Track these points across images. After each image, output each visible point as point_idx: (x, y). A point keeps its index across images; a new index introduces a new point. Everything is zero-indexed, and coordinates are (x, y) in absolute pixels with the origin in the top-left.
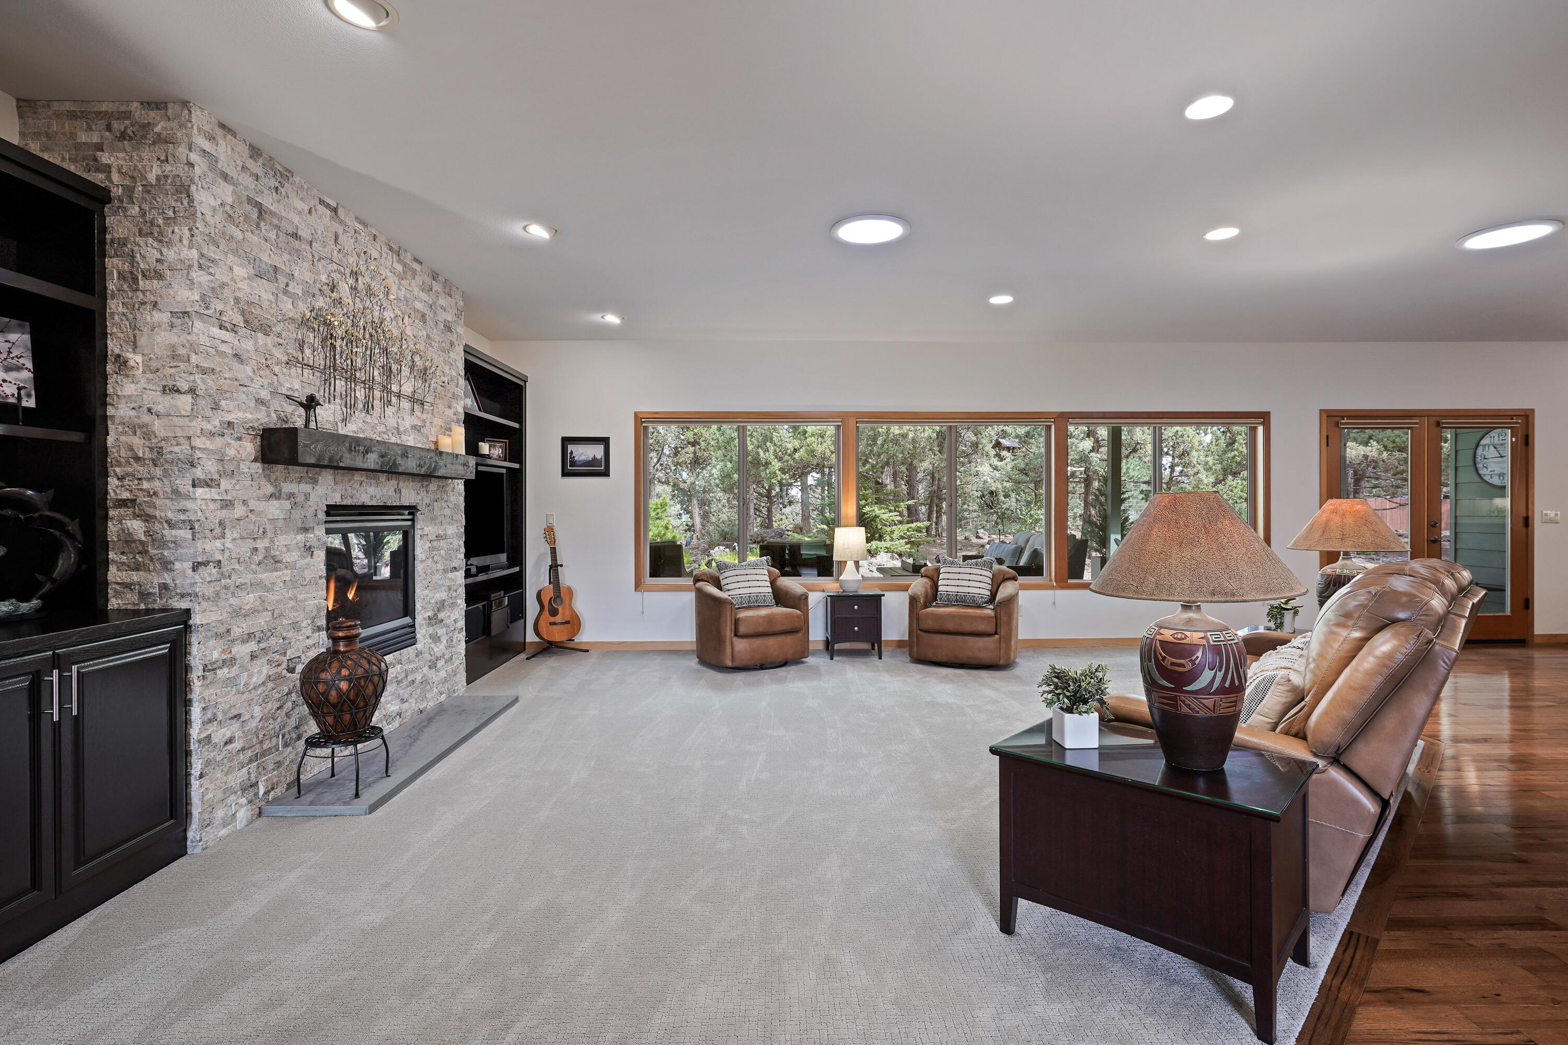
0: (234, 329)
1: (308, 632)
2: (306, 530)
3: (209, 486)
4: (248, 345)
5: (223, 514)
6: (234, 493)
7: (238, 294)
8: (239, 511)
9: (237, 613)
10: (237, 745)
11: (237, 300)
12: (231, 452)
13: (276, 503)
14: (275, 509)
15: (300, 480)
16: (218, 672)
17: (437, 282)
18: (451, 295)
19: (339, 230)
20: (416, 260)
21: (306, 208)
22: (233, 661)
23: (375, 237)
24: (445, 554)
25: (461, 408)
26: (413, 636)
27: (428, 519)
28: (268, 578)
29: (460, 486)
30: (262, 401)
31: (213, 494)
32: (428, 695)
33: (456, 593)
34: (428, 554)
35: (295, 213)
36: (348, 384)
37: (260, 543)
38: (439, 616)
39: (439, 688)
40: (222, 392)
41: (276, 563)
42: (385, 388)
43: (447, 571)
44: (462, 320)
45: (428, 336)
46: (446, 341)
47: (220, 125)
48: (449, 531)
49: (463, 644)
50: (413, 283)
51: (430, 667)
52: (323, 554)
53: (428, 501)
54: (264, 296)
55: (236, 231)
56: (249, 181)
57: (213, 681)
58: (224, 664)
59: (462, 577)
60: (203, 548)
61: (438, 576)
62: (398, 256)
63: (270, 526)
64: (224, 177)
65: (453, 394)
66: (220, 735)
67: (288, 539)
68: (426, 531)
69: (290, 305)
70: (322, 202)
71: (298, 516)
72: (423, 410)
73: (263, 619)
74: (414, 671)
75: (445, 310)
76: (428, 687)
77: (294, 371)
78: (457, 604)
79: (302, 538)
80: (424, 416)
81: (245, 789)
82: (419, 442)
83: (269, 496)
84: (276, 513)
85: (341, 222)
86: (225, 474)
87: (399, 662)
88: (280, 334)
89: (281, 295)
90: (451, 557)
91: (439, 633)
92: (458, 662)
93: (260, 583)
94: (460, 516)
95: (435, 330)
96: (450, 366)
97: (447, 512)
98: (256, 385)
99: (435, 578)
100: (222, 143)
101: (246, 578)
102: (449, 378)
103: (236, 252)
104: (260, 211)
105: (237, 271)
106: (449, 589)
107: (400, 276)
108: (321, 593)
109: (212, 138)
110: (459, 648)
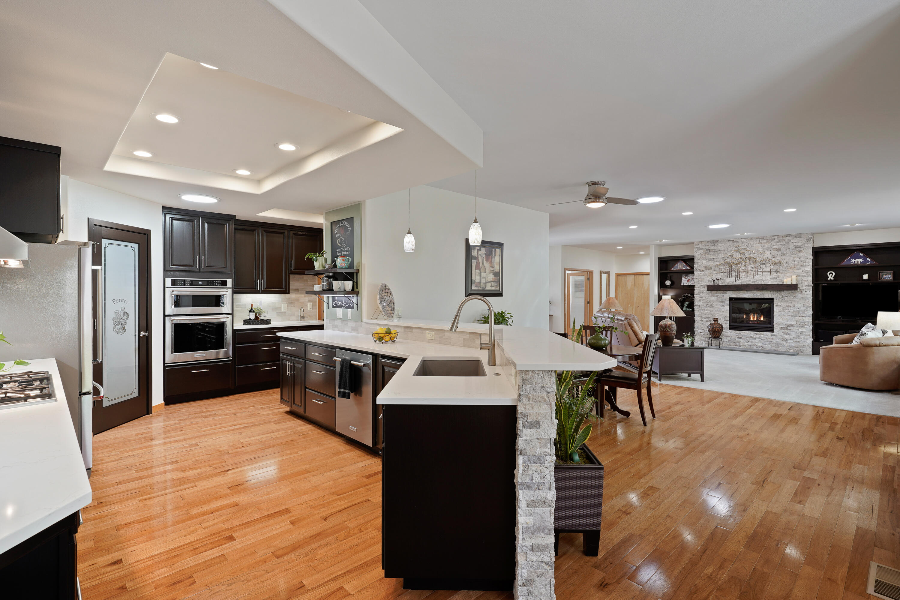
0: (703, 271)
1: (723, 320)
2: (723, 302)
3: (697, 294)
4: (707, 272)
5: (700, 299)
6: (702, 296)
8: (704, 298)
9: (703, 313)
10: (703, 334)
11: (704, 266)
12: (702, 290)
14: (713, 298)
15: (721, 293)
17: (789, 237)
18: (800, 237)
19: (735, 243)
20: (774, 236)
21: (723, 244)
22: (702, 321)
23: (751, 239)
24: (794, 311)
25: (809, 268)
26: (772, 330)
27: (781, 301)
28: (711, 309)
29: (808, 292)
30: (710, 281)
31: (698, 296)
32: (780, 347)
33: (804, 324)
34: (781, 311)
35: (720, 246)
36: (737, 273)
37: (709, 304)
38: (788, 328)
39: (789, 347)
40: (700, 281)
41: (713, 307)
42: (755, 271)
43: (796, 316)
44: (811, 241)
45: (782, 253)
46: (796, 252)
47: (700, 242)
48: (797, 305)
49: (810, 340)
50: (772, 242)
51: (782, 340)
52: (728, 307)
53: (781, 297)
54: (710, 264)
55: (704, 256)
56: (707, 247)
57: (698, 323)
58: (700, 321)
59: (810, 319)
60: (696, 303)
61: (788, 317)
62: (763, 239)
63: (712, 301)
64: (701, 249)
65: (801, 265)
66: (699, 331)
67: (717, 303)
68: (779, 304)
69: (718, 263)
70: (729, 241)
71: (720, 299)
72: (778, 273)
73: (709, 316)
74: (771, 339)
75: (796, 243)
76: (781, 345)
77: (719, 274)
78: (804, 327)
79: (721, 303)
80: (779, 275)
81: (705, 341)
82: (776, 281)
83: (711, 296)
84: (713, 299)
85: (736, 242)
86: (701, 293)
87: (762, 335)
88: (715, 269)
89: (715, 262)
90: (799, 313)
91: (789, 332)
92: (805, 344)
93: (709, 310)
94: (807, 301)
95: (788, 250)
96: (800, 258)
97: (795, 299)
98: (708, 278)
99: (786, 317)
100: (701, 245)
101: (705, 309)
102: (799, 261)
103: (703, 259)
104: (709, 250)
105: (703, 262)
106: (797, 322)
107: (764, 243)
108: (728, 314)
109: (698, 245)
110: (805, 340)
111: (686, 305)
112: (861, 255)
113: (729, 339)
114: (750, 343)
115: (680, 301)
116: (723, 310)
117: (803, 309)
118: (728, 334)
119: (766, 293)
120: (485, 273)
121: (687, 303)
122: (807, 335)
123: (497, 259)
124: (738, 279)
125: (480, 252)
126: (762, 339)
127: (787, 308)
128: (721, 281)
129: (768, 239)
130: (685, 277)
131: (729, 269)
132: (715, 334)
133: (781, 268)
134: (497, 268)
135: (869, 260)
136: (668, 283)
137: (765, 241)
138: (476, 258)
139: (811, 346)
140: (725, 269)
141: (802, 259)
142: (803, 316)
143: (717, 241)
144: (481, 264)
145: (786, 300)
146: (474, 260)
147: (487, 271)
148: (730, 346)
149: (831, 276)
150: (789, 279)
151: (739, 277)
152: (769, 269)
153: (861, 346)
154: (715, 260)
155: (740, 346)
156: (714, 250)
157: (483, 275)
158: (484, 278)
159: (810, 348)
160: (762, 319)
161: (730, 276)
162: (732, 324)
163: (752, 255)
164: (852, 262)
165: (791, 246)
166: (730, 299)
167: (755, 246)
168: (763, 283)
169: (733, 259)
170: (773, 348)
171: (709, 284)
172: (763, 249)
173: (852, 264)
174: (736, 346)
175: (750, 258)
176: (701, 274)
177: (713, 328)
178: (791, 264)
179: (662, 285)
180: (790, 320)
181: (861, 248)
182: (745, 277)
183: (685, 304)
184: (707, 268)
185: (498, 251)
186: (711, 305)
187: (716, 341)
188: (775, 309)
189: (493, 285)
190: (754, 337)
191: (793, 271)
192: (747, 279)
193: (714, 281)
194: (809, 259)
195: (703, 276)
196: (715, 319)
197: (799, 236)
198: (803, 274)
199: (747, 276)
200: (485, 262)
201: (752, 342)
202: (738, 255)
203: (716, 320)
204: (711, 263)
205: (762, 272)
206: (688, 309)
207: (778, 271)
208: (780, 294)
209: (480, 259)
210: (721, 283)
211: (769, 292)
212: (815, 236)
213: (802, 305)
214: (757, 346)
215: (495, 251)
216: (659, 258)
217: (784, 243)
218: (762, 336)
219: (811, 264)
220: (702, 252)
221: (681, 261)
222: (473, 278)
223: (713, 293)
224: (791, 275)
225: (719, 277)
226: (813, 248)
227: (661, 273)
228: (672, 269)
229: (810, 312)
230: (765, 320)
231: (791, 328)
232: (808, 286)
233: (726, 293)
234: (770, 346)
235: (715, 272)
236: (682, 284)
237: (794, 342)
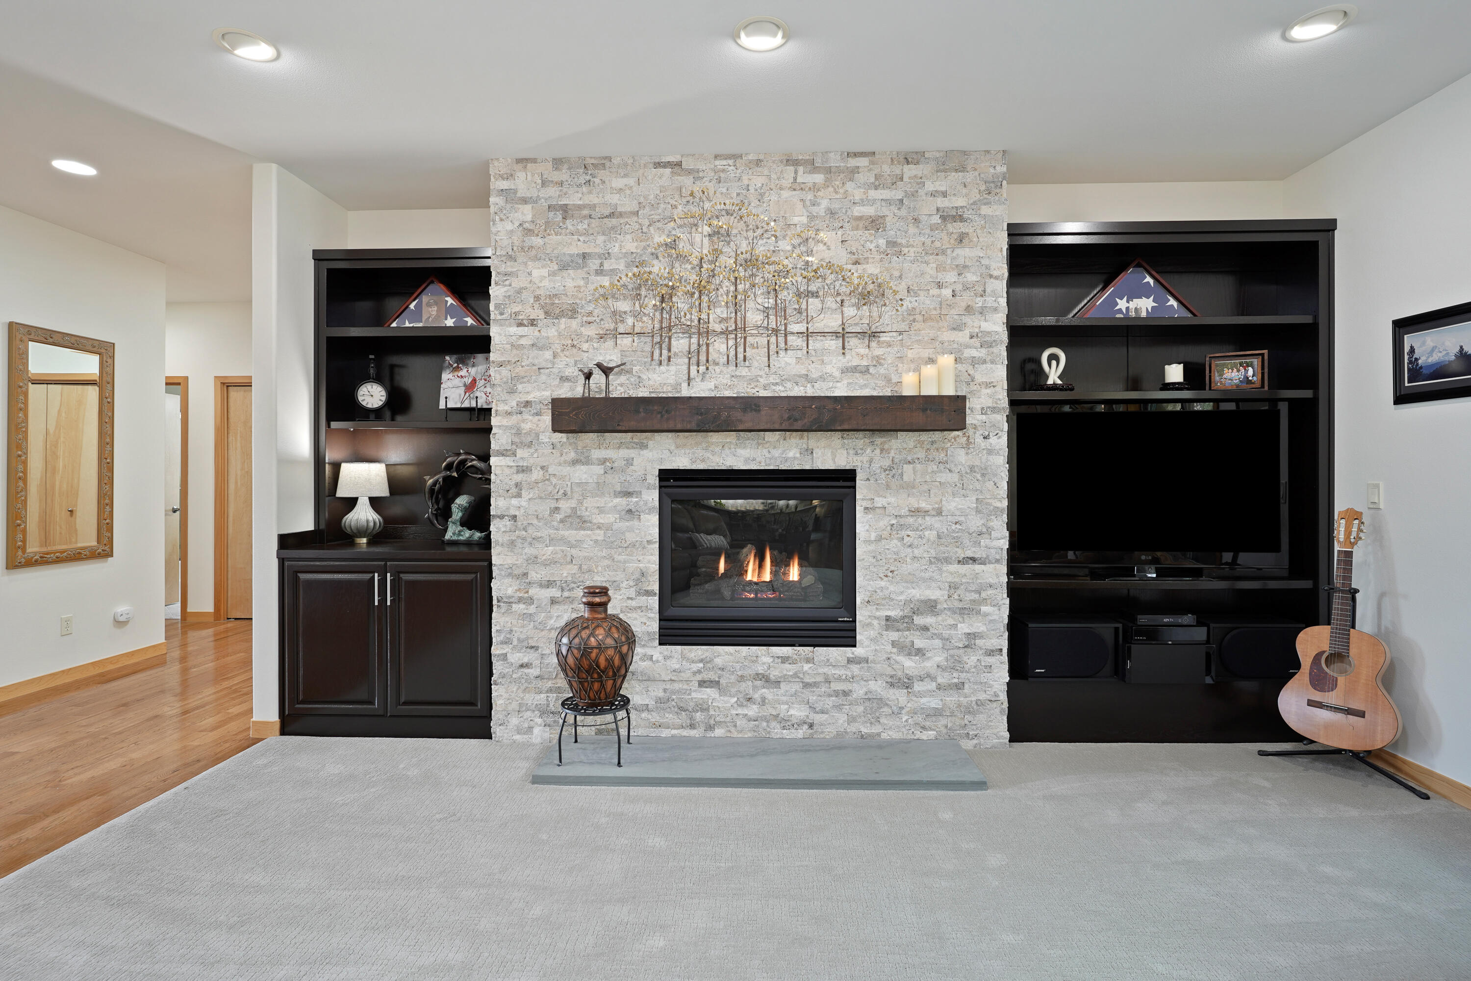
0: (533, 323)
1: (632, 593)
2: (628, 494)
3: (503, 455)
4: (552, 332)
5: (519, 477)
6: (531, 461)
7: (538, 292)
8: (537, 475)
9: (533, 560)
10: (534, 672)
11: (537, 298)
12: (526, 427)
13: (584, 468)
14: (581, 473)
15: (620, 446)
16: (514, 605)
17: (917, 163)
18: (962, 169)
19: (687, 181)
20: (856, 155)
21: (631, 181)
22: (530, 601)
23: (758, 163)
24: (939, 537)
25: (998, 326)
26: (848, 637)
27: (888, 487)
28: (571, 534)
29: (993, 440)
30: (568, 378)
31: (508, 461)
32: (883, 720)
33: (976, 596)
34: (885, 534)
35: (616, 191)
36: (694, 340)
37: (562, 504)
38: (919, 620)
39: (919, 718)
40: (518, 379)
41: (583, 523)
42: (776, 331)
43: (947, 561)
44: (1003, 194)
45: (891, 244)
46: (946, 238)
47: (519, 161)
48: (952, 504)
49: (1000, 675)
50: (850, 186)
51: (892, 685)
52: (655, 519)
53: (887, 463)
54: (570, 284)
55: (537, 241)
56: (552, 191)
57: (508, 611)
58: (520, 600)
59: (1001, 572)
60: (497, 505)
61: (916, 565)
62: (811, 165)
63: (576, 489)
64: (525, 201)
65: (969, 309)
66: (516, 657)
67: (601, 502)
69: (605, 281)
70: (658, 165)
71: (615, 481)
72: (873, 344)
73: (566, 572)
74: (847, 680)
75: (944, 194)
76: (886, 710)
77: (610, 343)
78: (979, 612)
79: (621, 502)
80: (879, 352)
81: (544, 712)
82: (865, 386)
83: (575, 462)
84: (584, 477)
85: (689, 172)
86: (523, 445)
87: (808, 660)
88: (590, 314)
89: (593, 278)
90: (958, 543)
91: (919, 643)
92: (982, 696)
93: (563, 540)
94: (990, 485)
95: (912, 230)
96: (961, 270)
97: (945, 477)
98: (560, 364)
99: (908, 568)
100: (521, 175)
101: (545, 532)
102: (959, 287)
103: (537, 258)
104: (565, 210)
105: (536, 273)
106: (953, 587)
107: (815, 188)
108: (656, 558)
109: (510, 176)
110: (984, 677)
111: (457, 514)
113: (661, 694)
114: (752, 710)
115: (432, 490)
116: (630, 537)
117: (975, 523)
118: (656, 668)
119: (823, 442)
121: (462, 501)
122: (991, 653)
124: (702, 369)
126: (806, 685)
127: (911, 520)
128: (623, 379)
129: (828, 171)
130: (457, 369)
131: (658, 314)
132: (596, 686)
133: (886, 316)
135: (1173, 302)
136: (371, 395)
137: (819, 178)
139: (1006, 704)
140: (636, 315)
141: (971, 277)
142: (974, 560)
143: (603, 163)
145: (905, 478)
148: (665, 733)
149: (1054, 369)
150: (930, 371)
151: (703, 358)
152: (833, 322)
154: (594, 264)
155: (710, 728)
156: (588, 212)
159: (1000, 709)
160: (794, 573)
161: (665, 352)
162: (673, 612)
163: (762, 247)
164: (1120, 311)
165: (927, 208)
166: (666, 476)
167: (774, 198)
168: (811, 392)
169: (677, 265)
170: (853, 728)
171: (564, 392)
172: (812, 217)
173: (1120, 316)
174: (692, 726)
175: (751, 262)
176: (523, 341)
177: (584, 643)
178: (926, 302)
179: (337, 406)
180: (924, 580)
182: (735, 360)
183: (454, 507)
184: (554, 308)
186: (574, 510)
188: (864, 526)
190: (774, 674)
191: (932, 333)
192: (743, 371)
193: (588, 376)
194: (996, 278)
195: (535, 352)
196: (592, 589)
197: (954, 160)
198: (975, 353)
199: (741, 356)
201: (763, 701)
202: (701, 242)
203: (597, 596)
204: (571, 281)
205: (807, 335)
206: (467, 534)
207: (874, 335)
208: (882, 450)
210: (621, 387)
211: (835, 439)
213: (970, 502)
214: (786, 723)
216: (319, 256)
217: (899, 195)
218: (807, 667)
219: (1003, 303)
220: (529, 218)
221: (435, 282)
223: (580, 444)
224: (934, 351)
225: (610, 355)
226: (1012, 230)
227: (330, 340)
228: (394, 325)
230: (809, 580)
231: (929, 620)
232: (994, 410)
233: (646, 447)
234: (842, 718)
235: (591, 331)
236: (442, 406)
237: (939, 687)
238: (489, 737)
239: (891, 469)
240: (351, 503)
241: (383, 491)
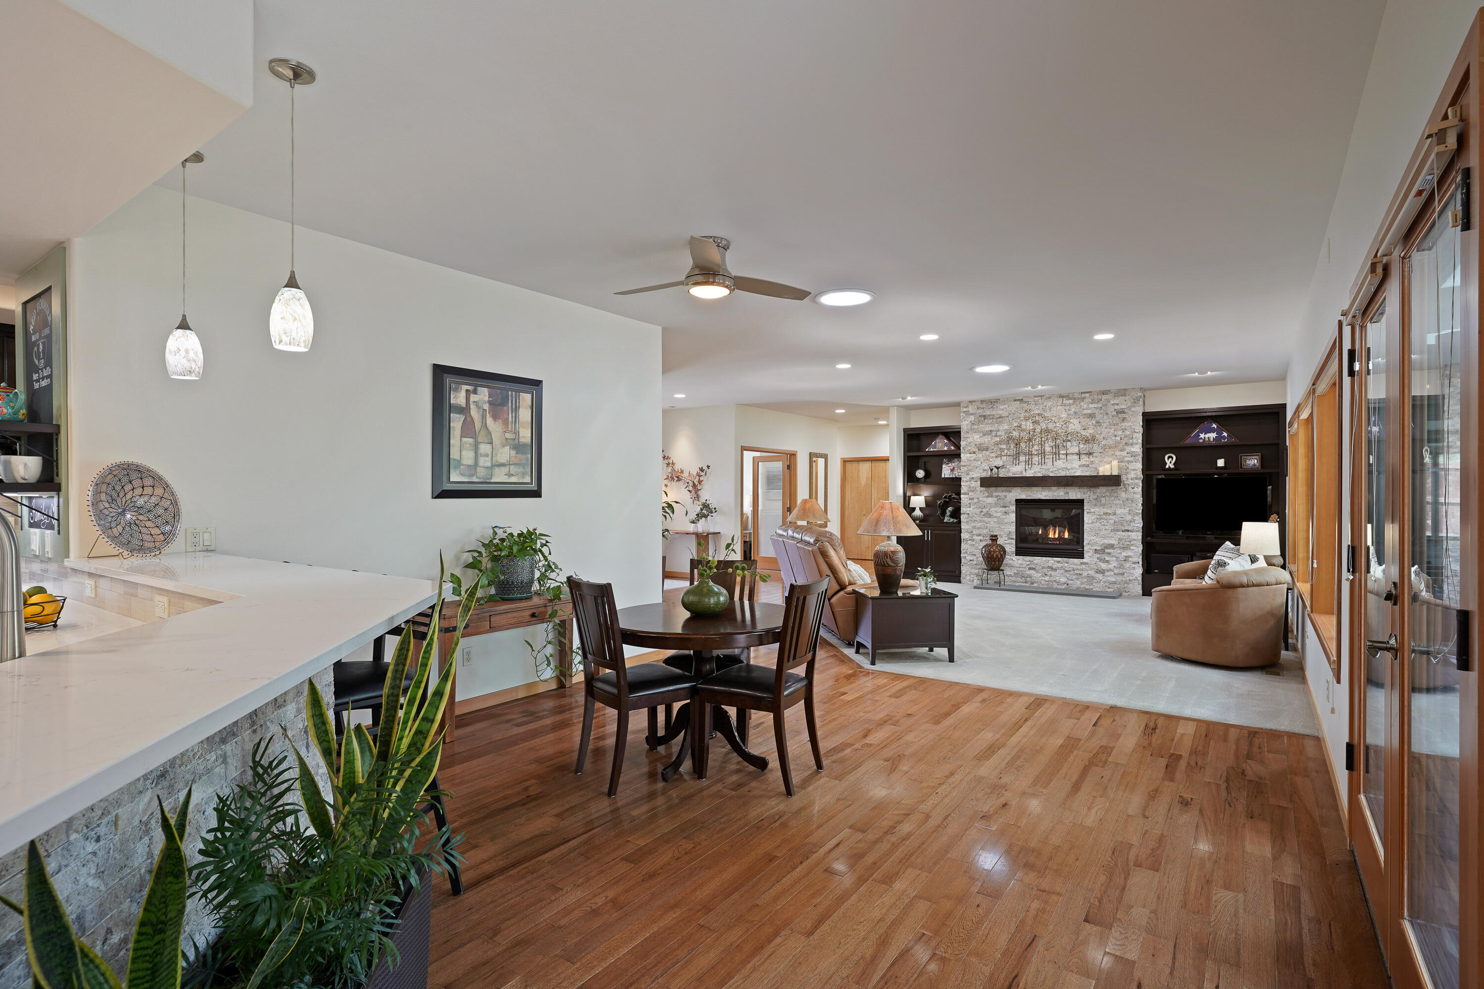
0: (974, 453)
1: (1006, 538)
2: (1005, 507)
4: (980, 456)
5: (970, 501)
6: (974, 496)
7: (976, 443)
8: (976, 500)
9: (974, 527)
10: (974, 562)
11: (975, 445)
13: (990, 498)
14: (990, 500)
15: (1003, 491)
16: (968, 541)
17: (1107, 394)
18: (1124, 395)
19: (1025, 405)
20: (1084, 393)
21: (1006, 406)
22: (973, 540)
24: (1115, 523)
25: (1138, 449)
26: (1081, 556)
27: (1096, 505)
28: (987, 519)
29: (1136, 489)
30: (985, 470)
31: (966, 496)
32: (1094, 584)
33: (1130, 543)
34: (1095, 521)
35: (1001, 410)
36: (1027, 457)
37: (984, 510)
38: (1106, 550)
39: (1107, 584)
40: (970, 470)
41: (990, 516)
42: (1056, 453)
43: (1118, 531)
44: (1141, 402)
45: (1097, 422)
46: (1118, 420)
47: (970, 402)
48: (1119, 511)
49: (1139, 571)
50: (1082, 404)
51: (1097, 572)
52: (1014, 515)
53: (1095, 497)
54: (986, 440)
55: (976, 427)
56: (981, 411)
57: (966, 543)
58: (970, 540)
59: (1138, 536)
60: (963, 510)
61: (1106, 532)
62: (1067, 397)
63: (988, 505)
64: (972, 414)
65: (1126, 443)
66: (969, 558)
67: (996, 509)
68: (1092, 510)
69: (998, 439)
70: (1015, 400)
71: (1001, 502)
72: (1091, 456)
73: (985, 531)
74: (1080, 570)
75: (1118, 404)
76: (1095, 581)
77: (999, 458)
78: (1131, 549)
79: (1003, 509)
80: (1093, 460)
81: (977, 575)
82: (1088, 471)
83: (988, 497)
85: (1026, 402)
86: (971, 491)
87: (1067, 563)
88: (993, 449)
89: (994, 438)
90: (1122, 524)
91: (1107, 559)
92: (1131, 578)
93: (984, 521)
94: (1134, 505)
95: (1105, 417)
96: (1124, 430)
97: (1117, 502)
98: (983, 466)
99: (1104, 532)
100: (970, 406)
101: (978, 519)
102: (1123, 436)
103: (975, 432)
104: (985, 417)
105: (975, 437)
106: (1120, 540)
107: (1070, 405)
108: (1014, 527)
109: (967, 407)
110: (1132, 571)
111: (948, 513)
112: (1214, 426)
113: (1016, 571)
114: (1047, 578)
115: (940, 505)
116: (1006, 521)
117: (1129, 518)
118: (1014, 562)
119: (1072, 490)
120: (489, 447)
121: (950, 509)
122: (1134, 563)
123: (525, 415)
124: (1030, 466)
125: (473, 398)
126: (1066, 571)
127: (1104, 516)
128: (1003, 470)
129: (1075, 399)
130: (948, 464)
131: (1015, 449)
132: (993, 563)
133: (1096, 448)
134: (526, 435)
135: (1225, 434)
136: (920, 474)
137: (1071, 401)
138: (464, 410)
139: (1141, 581)
140: (1008, 449)
141: (1127, 433)
142: (1128, 531)
143: (996, 401)
144: (478, 424)
145: (1103, 502)
146: (458, 415)
147: (496, 441)
148: (1017, 584)
149: (1170, 463)
150: (1108, 467)
151: (1030, 463)
152: (1076, 450)
153: (1218, 586)
154: (994, 434)
155: (1032, 583)
156: (991, 417)
157: (484, 448)
158: (487, 455)
159: (1139, 584)
160: (1066, 535)
161: (1017, 461)
162: (1020, 545)
163: (1051, 426)
164: (1201, 438)
165: (1111, 410)
166: (1018, 502)
167: (1055, 409)
168: (1068, 474)
169: (1021, 433)
170: (1083, 586)
171: (984, 475)
172: (1068, 415)
173: (1201, 441)
174: (1026, 582)
175: (1048, 431)
176: (971, 458)
177: (990, 552)
178: (1110, 442)
179: (910, 478)
180: (1109, 537)
181: (1214, 414)
182: (1041, 463)
183: (947, 511)
184: (981, 448)
185: (526, 398)
186: (987, 512)
187: (994, 576)
188: (1087, 518)
189: (512, 472)
190: (1054, 566)
191: (1112, 453)
192: (1044, 467)
193: (992, 470)
194: (1137, 433)
195: (975, 462)
196: (992, 536)
197: (1121, 393)
198: (1129, 459)
199: (1043, 462)
200: (489, 420)
201: (1051, 576)
202: (1029, 425)
203: (994, 538)
204: (986, 439)
205: (1066, 454)
206: (952, 520)
207: (1091, 454)
208: (1094, 493)
209: (474, 413)
210: (1002, 474)
211: (1077, 489)
212: (1146, 393)
213: (1127, 510)
214: (1058, 583)
215: (517, 398)
216: (905, 430)
217: (1100, 406)
218: (1066, 565)
219: (1140, 441)
220: (973, 420)
221: (941, 436)
222: (454, 454)
223: (989, 491)
224: (1110, 459)
225: (999, 463)
226: (1144, 414)
227: (909, 457)
228: (927, 450)
229: (1139, 523)
230: (1071, 537)
231: (1111, 551)
232: (1136, 479)
233: (1011, 492)
234: (1079, 583)
235: (993, 455)
236: (943, 476)
237: (1115, 574)
238: (960, 582)
239: (1097, 499)
240: (914, 509)
241: (924, 505)
